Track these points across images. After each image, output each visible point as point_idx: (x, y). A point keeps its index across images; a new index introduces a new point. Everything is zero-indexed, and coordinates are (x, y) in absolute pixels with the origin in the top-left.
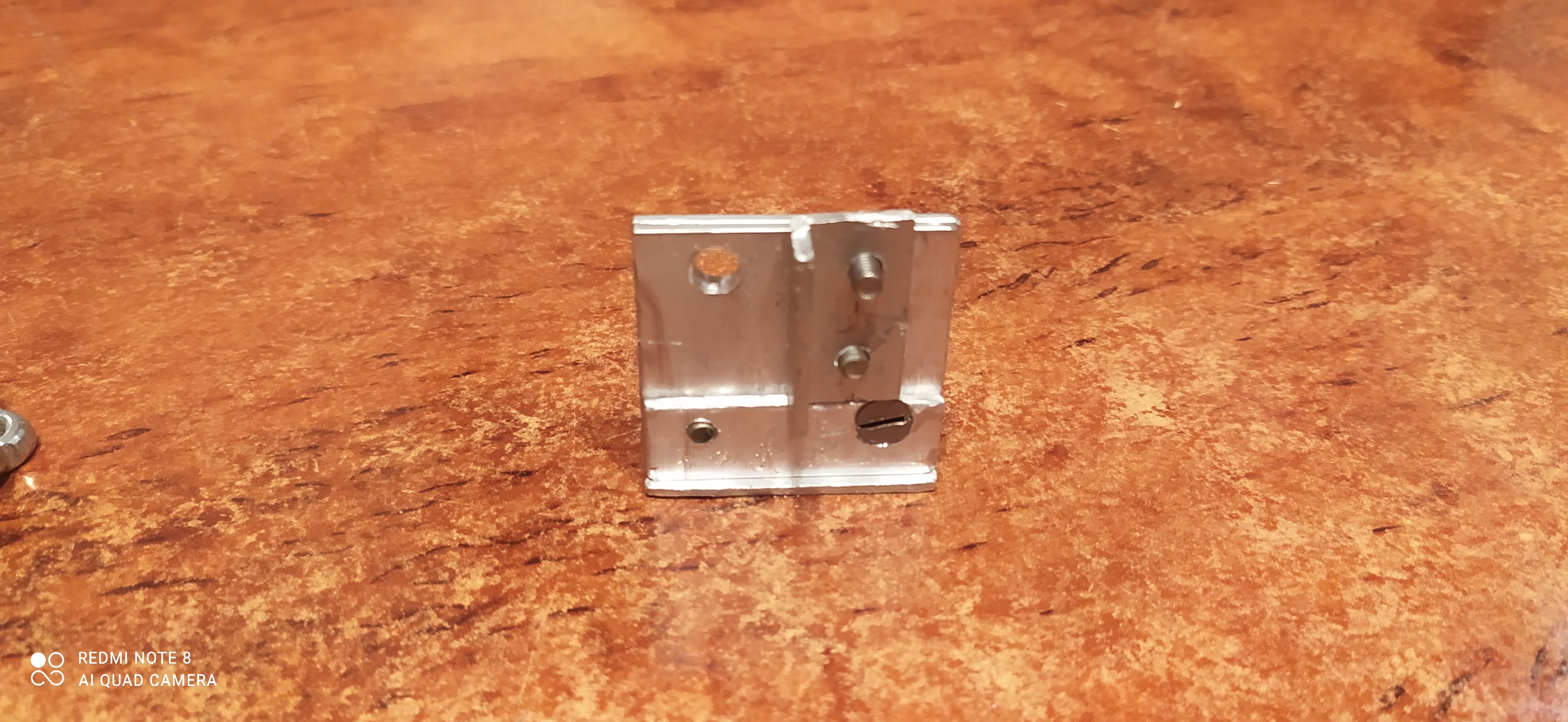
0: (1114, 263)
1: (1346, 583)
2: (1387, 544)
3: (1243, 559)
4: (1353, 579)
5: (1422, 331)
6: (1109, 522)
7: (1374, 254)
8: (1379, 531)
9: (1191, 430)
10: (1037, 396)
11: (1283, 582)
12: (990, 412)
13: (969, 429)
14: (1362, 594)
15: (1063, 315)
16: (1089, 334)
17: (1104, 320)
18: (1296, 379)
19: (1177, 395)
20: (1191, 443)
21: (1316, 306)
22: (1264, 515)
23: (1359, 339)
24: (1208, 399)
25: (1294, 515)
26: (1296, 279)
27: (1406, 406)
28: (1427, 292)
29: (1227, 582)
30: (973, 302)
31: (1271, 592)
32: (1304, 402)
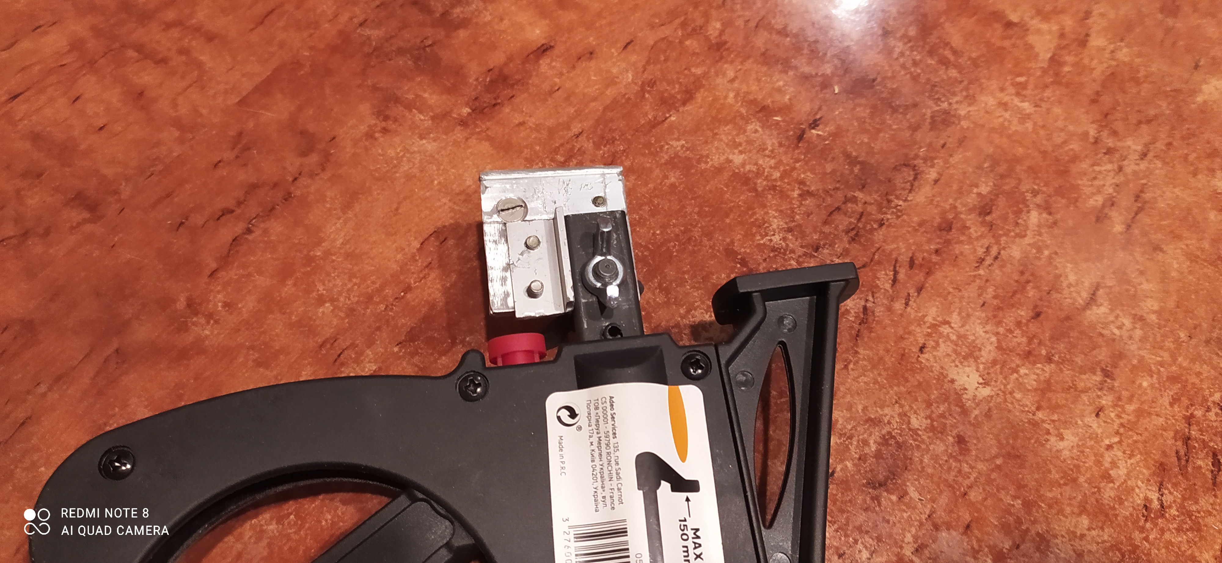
0: (896, 273)
1: (1102, 456)
2: (1105, 422)
3: (1063, 465)
4: (1103, 453)
5: (1046, 253)
6: (1006, 475)
7: (997, 195)
8: (1097, 415)
9: (1000, 390)
10: (929, 404)
11: (1083, 470)
12: (918, 429)
13: (918, 447)
14: (1109, 460)
15: (901, 332)
16: (921, 341)
17: (919, 325)
18: (1019, 324)
19: (981, 366)
20: (1005, 401)
21: (996, 258)
22: (1056, 432)
23: (1027, 276)
24: (994, 362)
25: (1066, 424)
26: (977, 239)
27: (1068, 318)
28: (1034, 217)
29: (1065, 484)
30: (856, 345)
31: (1082, 479)
32: (1030, 341)
